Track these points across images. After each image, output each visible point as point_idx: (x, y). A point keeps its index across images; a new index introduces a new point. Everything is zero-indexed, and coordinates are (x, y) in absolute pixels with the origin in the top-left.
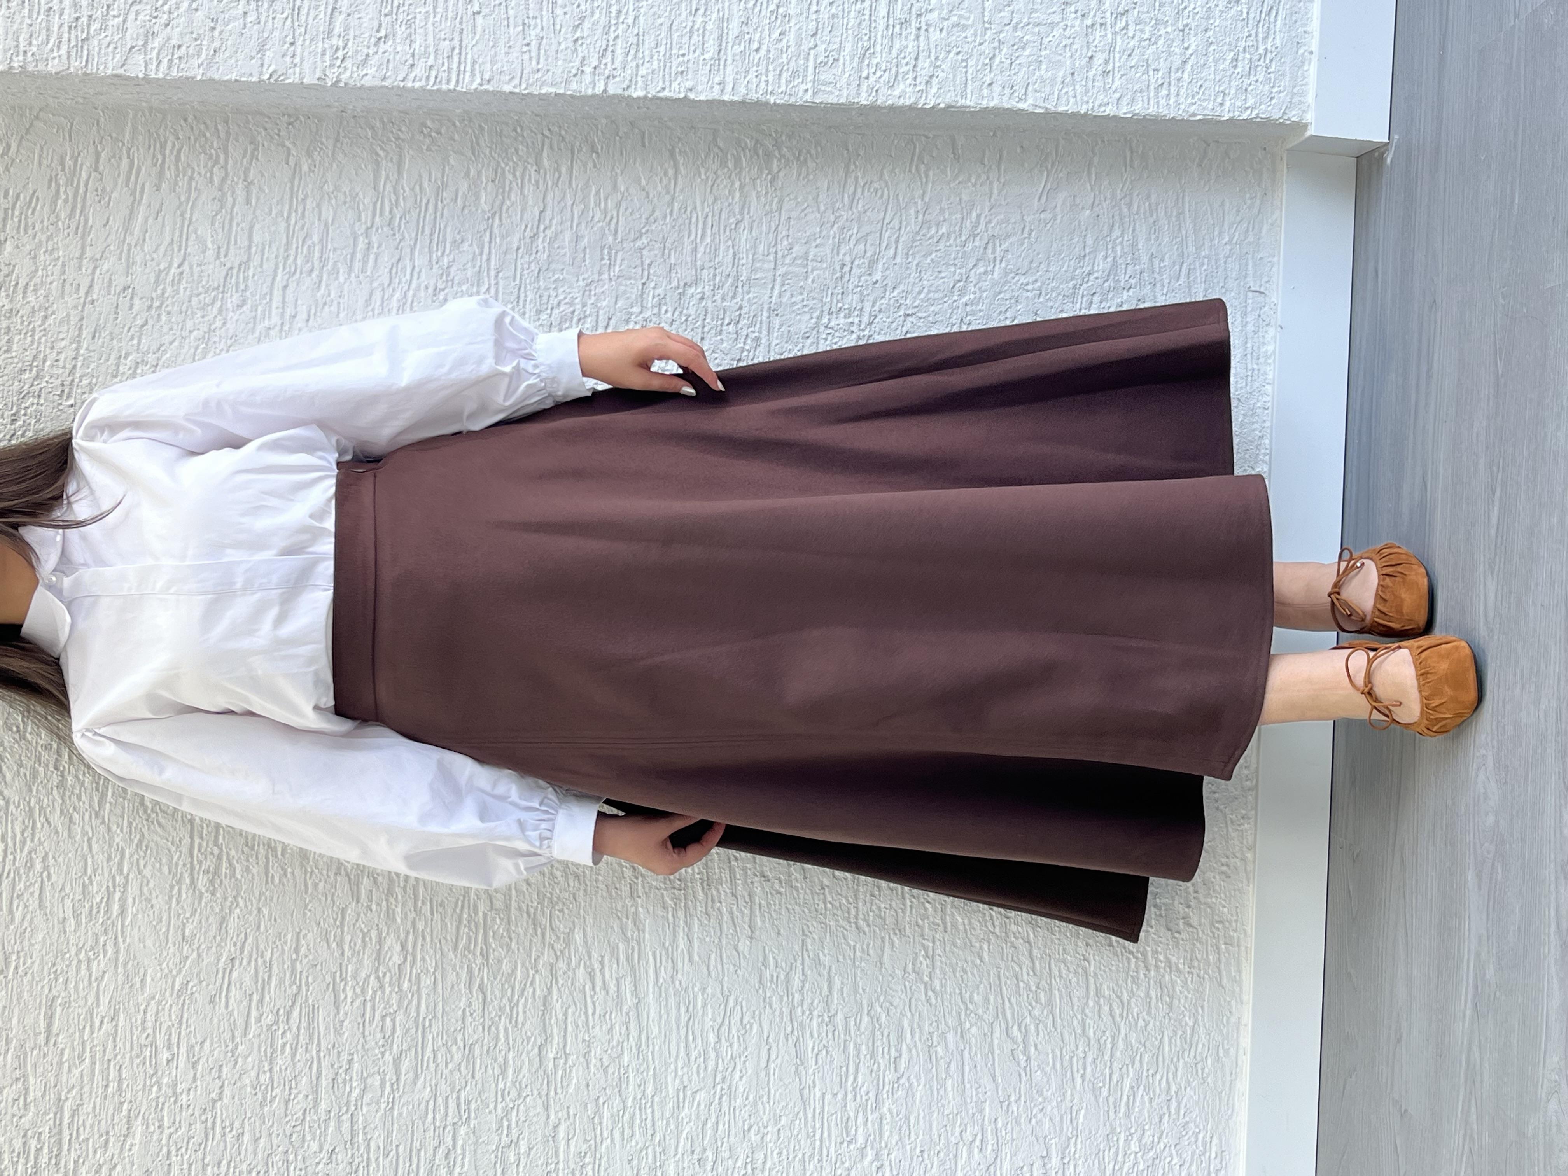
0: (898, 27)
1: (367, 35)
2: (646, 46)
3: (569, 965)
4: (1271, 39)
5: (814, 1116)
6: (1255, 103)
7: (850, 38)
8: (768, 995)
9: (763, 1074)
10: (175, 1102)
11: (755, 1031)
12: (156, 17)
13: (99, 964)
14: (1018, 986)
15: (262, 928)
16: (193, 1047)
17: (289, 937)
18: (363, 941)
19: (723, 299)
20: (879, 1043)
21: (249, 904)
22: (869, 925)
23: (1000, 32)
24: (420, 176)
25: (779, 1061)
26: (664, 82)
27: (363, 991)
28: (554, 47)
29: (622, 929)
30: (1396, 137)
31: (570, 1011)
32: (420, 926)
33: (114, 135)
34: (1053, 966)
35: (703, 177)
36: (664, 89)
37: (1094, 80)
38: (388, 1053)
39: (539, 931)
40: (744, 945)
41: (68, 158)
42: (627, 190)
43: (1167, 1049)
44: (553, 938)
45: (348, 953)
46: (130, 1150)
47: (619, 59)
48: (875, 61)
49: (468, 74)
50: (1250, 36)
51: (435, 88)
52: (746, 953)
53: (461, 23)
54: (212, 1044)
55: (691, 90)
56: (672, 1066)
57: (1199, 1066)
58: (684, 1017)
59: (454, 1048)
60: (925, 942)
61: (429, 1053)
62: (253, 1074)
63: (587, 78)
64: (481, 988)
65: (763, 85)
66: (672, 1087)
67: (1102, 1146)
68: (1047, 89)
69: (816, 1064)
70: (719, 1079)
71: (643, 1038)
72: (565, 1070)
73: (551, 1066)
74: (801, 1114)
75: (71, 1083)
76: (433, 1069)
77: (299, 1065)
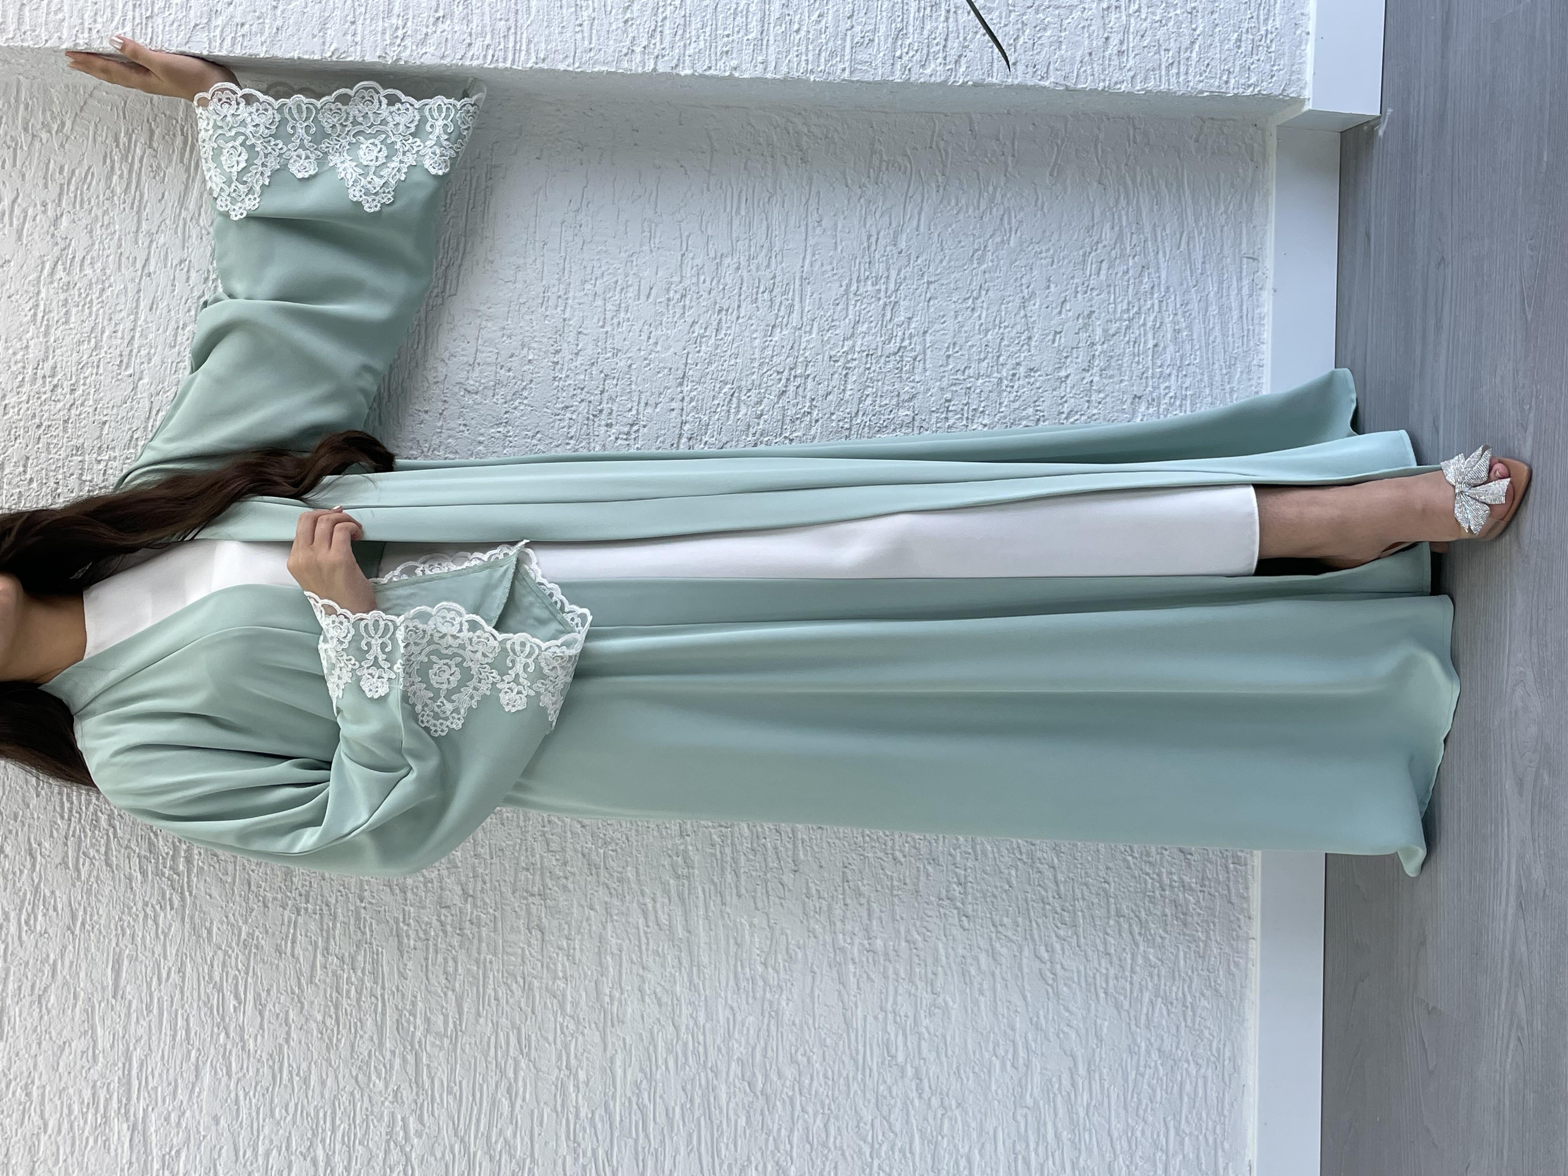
0: (929, 9)
1: (425, 15)
2: (693, 27)
3: (623, 902)
4: (1271, 21)
5: (857, 1036)
6: (1257, 81)
7: (884, 20)
8: (812, 924)
9: (808, 1000)
10: (243, 1048)
11: (800, 958)
13: (165, 917)
14: (1044, 909)
16: (259, 994)
19: (758, 269)
20: (916, 967)
22: (905, 856)
23: (1024, 14)
25: (823, 987)
26: (710, 62)
27: (426, 933)
28: (606, 27)
29: (672, 866)
30: (1390, 110)
31: (625, 946)
33: (168, 113)
34: (1076, 890)
36: (710, 68)
37: (1110, 59)
38: (450, 993)
39: (594, 871)
40: (788, 878)
41: (122, 135)
43: (1182, 962)
44: (607, 876)
46: (198, 1097)
47: (668, 39)
48: (908, 42)
49: (523, 53)
50: (1252, 17)
51: (492, 66)
52: (790, 884)
54: (278, 991)
55: (735, 69)
56: (723, 994)
57: (1212, 978)
58: (733, 948)
59: (514, 986)
60: (957, 870)
61: (490, 991)
62: (319, 1018)
63: (638, 58)
64: (539, 927)
65: (803, 64)
66: (722, 1015)
67: (1124, 1056)
68: (1067, 68)
69: (859, 988)
70: (766, 1005)
71: (695, 969)
72: (620, 1002)
73: (607, 999)
74: (845, 1035)
75: (139, 1034)
76: (494, 1006)
77: (365, 1007)
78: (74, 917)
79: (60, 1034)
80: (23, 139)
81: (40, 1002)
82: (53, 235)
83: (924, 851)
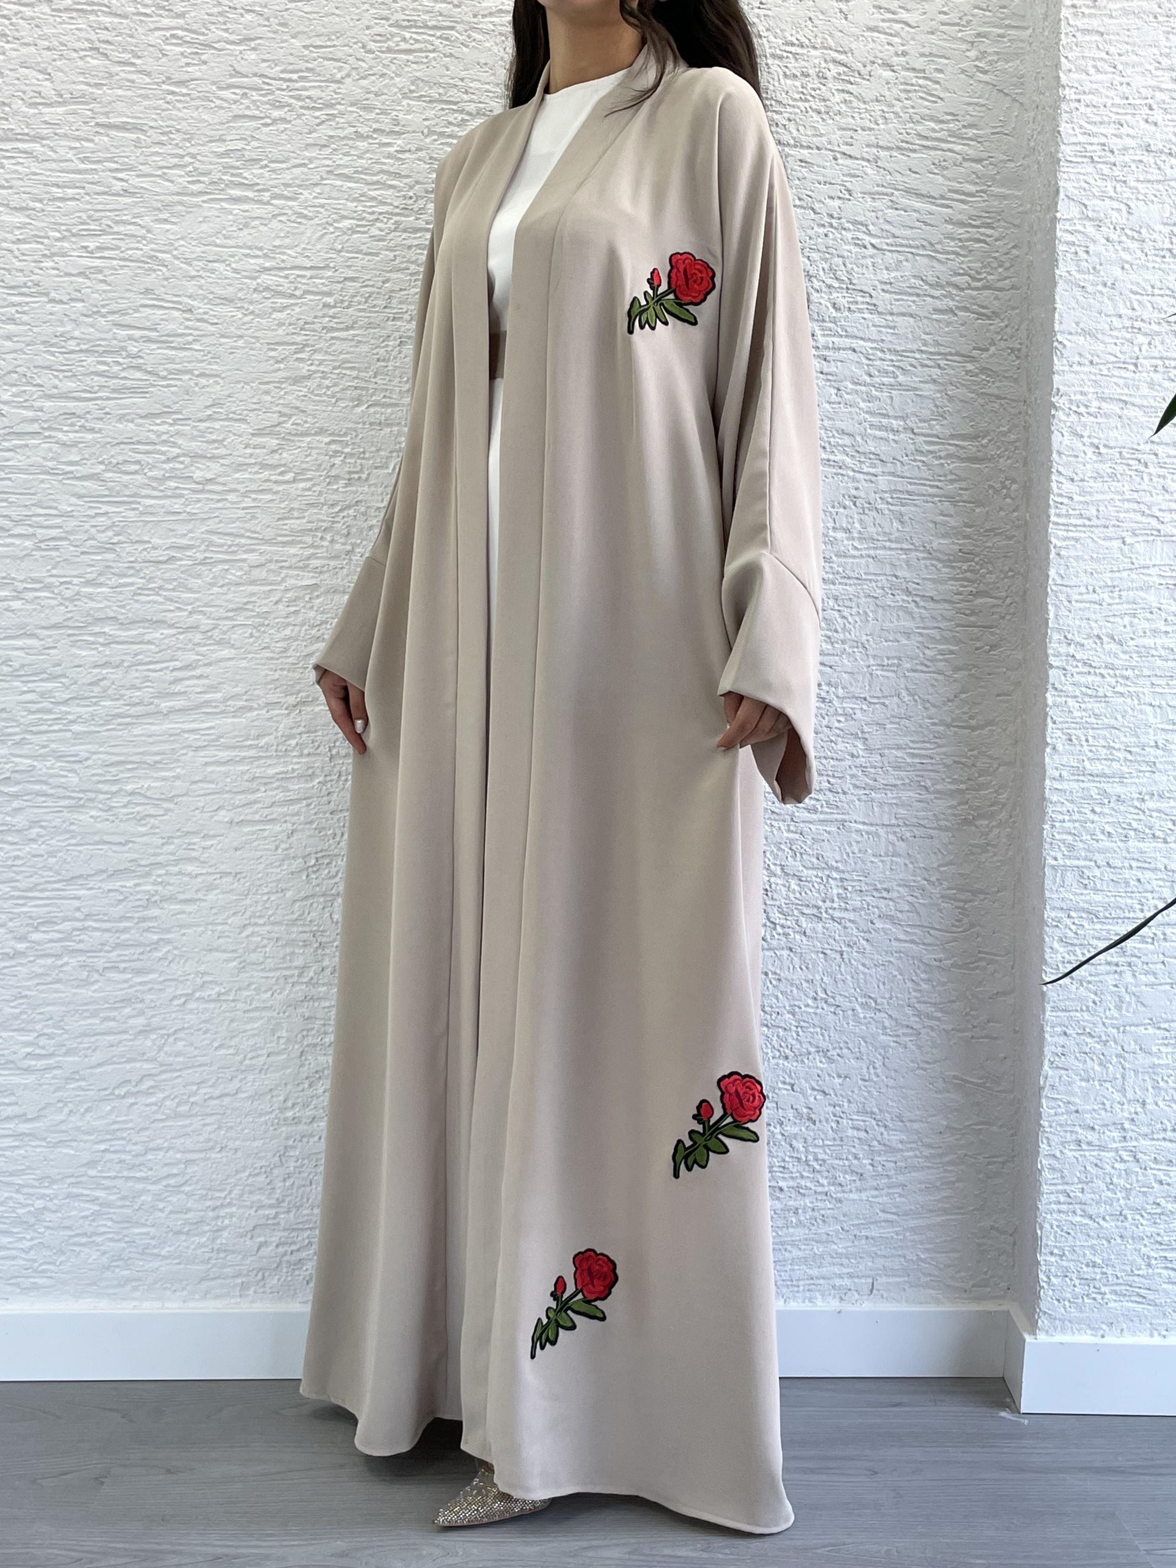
3: (198, 644)
4: (1114, 1297)
5: (58, 890)
6: (1054, 1285)
7: (1107, 899)
8: (176, 841)
9: (97, 838)
10: (44, 256)
11: (140, 829)
13: (180, 176)
14: (193, 1084)
15: (223, 340)
16: (100, 272)
17: (215, 367)
18: (214, 441)
19: (853, 776)
20: (132, 951)
21: (247, 326)
22: (248, 937)
23: (1116, 1042)
24: (965, 479)
25: (111, 854)
26: (1061, 723)
27: (164, 442)
29: (236, 695)
30: (1026, 1422)
31: (153, 647)
32: (232, 497)
34: (215, 1117)
35: (969, 753)
36: (1054, 723)
37: (1071, 1132)
38: (103, 467)
39: (231, 614)
40: (224, 816)
41: (975, 132)
42: (956, 681)
43: (137, 1231)
44: (225, 628)
45: (202, 426)
47: (1083, 680)
48: (1085, 924)
49: (1065, 534)
50: (1118, 1278)
51: (1051, 502)
52: (217, 818)
53: (1114, 526)
54: (104, 291)
55: (1054, 748)
56: (102, 749)
57: (121, 1263)
58: (150, 759)
59: (110, 533)
60: (233, 993)
61: (105, 508)
62: (77, 334)
63: (1063, 649)
65: (1060, 817)
66: (82, 750)
67: (38, 1172)
68: (1062, 1088)
69: (109, 891)
70: (91, 795)
71: (128, 720)
72: (93, 643)
73: (97, 629)
74: (59, 877)
75: (58, 150)
76: (89, 512)
77: (88, 380)
78: (181, 83)
79: (59, 69)
80: (969, 33)
81: (91, 49)
82: (874, 63)
83: (253, 957)
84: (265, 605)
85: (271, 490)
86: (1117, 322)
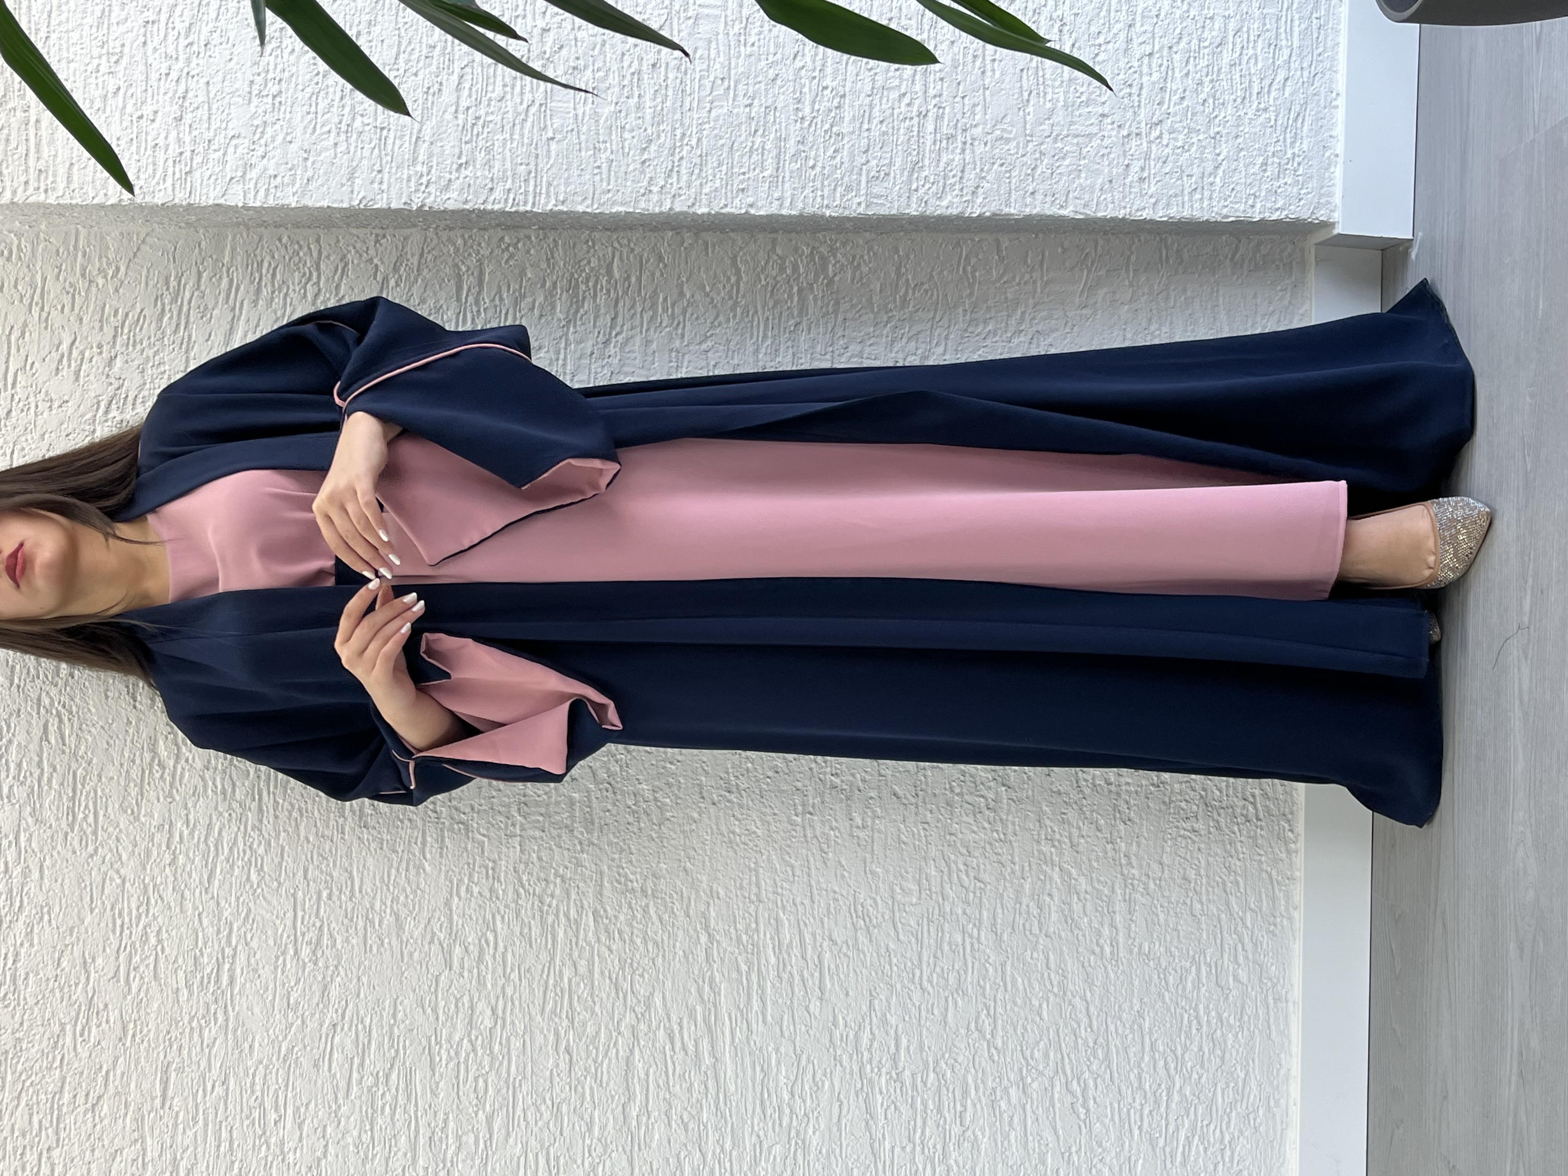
0: (945, 142)
1: (448, 162)
2: (710, 166)
3: (649, 1026)
4: (1298, 144)
6: (1285, 204)
7: (900, 153)
8: (838, 1053)
9: (835, 1129)
10: (283, 1160)
11: (826, 1087)
12: (253, 150)
13: (210, 1031)
14: (1076, 1042)
15: (362, 996)
16: (298, 1108)
17: (387, 1003)
18: (456, 1006)
20: (945, 1098)
21: (349, 972)
22: (933, 986)
23: (1041, 144)
24: (500, 288)
25: (850, 1117)
26: (726, 199)
27: (457, 1053)
28: (623, 169)
29: (698, 991)
30: (1420, 234)
31: (651, 1070)
32: (509, 991)
33: (214, 257)
34: (1109, 1023)
35: (763, 283)
36: (726, 206)
37: (1131, 187)
38: (481, 1112)
39: (621, 995)
40: (815, 1006)
41: (172, 278)
42: (693, 296)
43: (1220, 1100)
44: (635, 1001)
45: (442, 1018)
47: (684, 178)
48: (924, 174)
49: (543, 196)
50: (1278, 141)
51: (513, 210)
52: (817, 1014)
53: (536, 149)
54: (316, 1106)
55: (751, 206)
56: (749, 1122)
57: (1252, 1116)
58: (759, 1076)
59: (543, 1108)
60: (987, 1001)
61: (519, 1112)
62: (355, 1133)
63: (655, 198)
64: (568, 1051)
65: (819, 199)
66: (749, 1141)
68: (1087, 197)
69: (886, 1118)
70: (793, 1133)
71: (721, 1096)
72: (647, 1127)
73: (634, 1123)
74: (872, 1165)
75: (185, 1144)
76: (523, 1127)
77: (398, 1125)
78: (124, 1029)
79: (112, 1142)
80: (82, 285)
81: (93, 1111)
82: (108, 376)
83: (952, 980)
84: (612, 962)
85: (503, 954)
86: (342, 148)
